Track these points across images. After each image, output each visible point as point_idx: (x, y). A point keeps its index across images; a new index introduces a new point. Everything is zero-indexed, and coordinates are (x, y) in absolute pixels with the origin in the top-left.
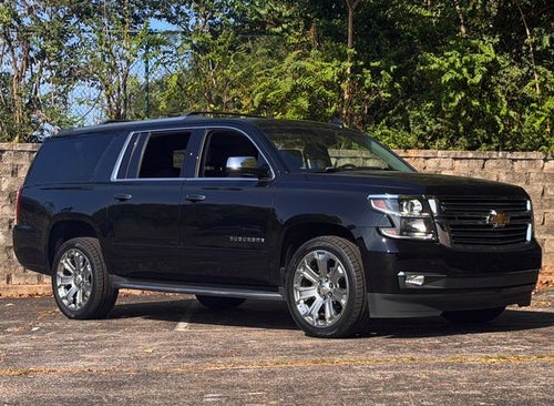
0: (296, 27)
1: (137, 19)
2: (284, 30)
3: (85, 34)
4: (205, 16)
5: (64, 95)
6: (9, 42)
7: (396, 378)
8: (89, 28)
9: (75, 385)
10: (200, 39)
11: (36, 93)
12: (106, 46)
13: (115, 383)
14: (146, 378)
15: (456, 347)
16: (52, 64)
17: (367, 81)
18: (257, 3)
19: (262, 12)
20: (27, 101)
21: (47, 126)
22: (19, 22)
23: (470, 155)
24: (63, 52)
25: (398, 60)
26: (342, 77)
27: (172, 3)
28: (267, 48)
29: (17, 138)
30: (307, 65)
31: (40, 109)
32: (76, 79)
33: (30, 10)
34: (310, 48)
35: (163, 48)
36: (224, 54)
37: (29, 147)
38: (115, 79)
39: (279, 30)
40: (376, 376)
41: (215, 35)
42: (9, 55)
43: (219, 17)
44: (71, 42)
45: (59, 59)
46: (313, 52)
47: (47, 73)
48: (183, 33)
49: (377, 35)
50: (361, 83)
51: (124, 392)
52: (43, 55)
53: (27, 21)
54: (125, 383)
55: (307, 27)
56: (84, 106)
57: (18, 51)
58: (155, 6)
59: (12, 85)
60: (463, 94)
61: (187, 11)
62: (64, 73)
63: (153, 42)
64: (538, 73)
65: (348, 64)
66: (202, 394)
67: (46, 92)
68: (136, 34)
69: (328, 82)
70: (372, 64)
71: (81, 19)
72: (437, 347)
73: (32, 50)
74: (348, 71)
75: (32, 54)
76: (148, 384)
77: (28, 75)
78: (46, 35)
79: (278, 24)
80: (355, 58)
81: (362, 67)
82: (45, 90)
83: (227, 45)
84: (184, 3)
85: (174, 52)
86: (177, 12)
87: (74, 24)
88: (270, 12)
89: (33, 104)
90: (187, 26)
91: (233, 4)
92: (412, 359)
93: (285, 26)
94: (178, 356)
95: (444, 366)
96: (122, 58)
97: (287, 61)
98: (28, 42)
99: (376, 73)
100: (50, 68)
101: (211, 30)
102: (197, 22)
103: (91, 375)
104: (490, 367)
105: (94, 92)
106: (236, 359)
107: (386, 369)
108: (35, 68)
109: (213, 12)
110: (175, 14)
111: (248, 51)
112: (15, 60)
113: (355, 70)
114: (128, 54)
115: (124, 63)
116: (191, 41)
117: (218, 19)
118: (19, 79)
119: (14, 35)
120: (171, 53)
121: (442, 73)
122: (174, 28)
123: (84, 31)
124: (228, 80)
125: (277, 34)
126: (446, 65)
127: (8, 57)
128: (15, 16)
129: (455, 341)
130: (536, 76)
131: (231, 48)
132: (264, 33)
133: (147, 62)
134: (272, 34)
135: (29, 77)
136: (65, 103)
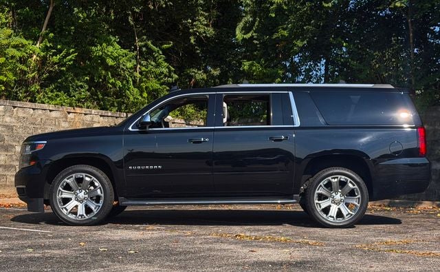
64: (141, 64)
130: (139, 66)
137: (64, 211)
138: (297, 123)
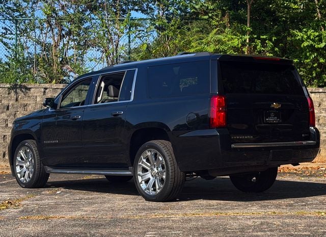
0: (217, 16)
1: (124, 12)
2: (210, 17)
3: (94, 20)
4: (163, 9)
5: (81, 56)
6: (51, 26)
7: (262, 224)
8: (97, 17)
9: (74, 226)
10: (160, 23)
11: (65, 55)
12: (106, 27)
13: (97, 225)
14: (115, 222)
15: (303, 205)
16: (75, 38)
17: (258, 47)
18: (194, 2)
19: (197, 7)
20: (61, 59)
21: (72, 74)
22: (56, 14)
23: (321, 90)
24: (82, 31)
25: (277, 34)
26: (243, 45)
27: (144, 2)
28: (199, 28)
29: (54, 81)
31: (68, 64)
32: (88, 47)
33: (63, 7)
34: (225, 27)
35: (139, 28)
36: (174, 32)
37: (61, 86)
38: (111, 47)
39: (206, 17)
40: (250, 223)
41: (169, 20)
42: (51, 32)
43: (172, 10)
44: (86, 25)
45: (79, 35)
46: (227, 30)
47: (72, 44)
48: (151, 19)
49: (265, 19)
50: (255, 47)
51: (100, 230)
52: (69, 33)
53: (61, 13)
54: (102, 225)
55: (223, 15)
56: (93, 62)
57: (56, 31)
58: (135, 4)
59: (52, 50)
60: (316, 54)
61: (153, 7)
62: (82, 43)
63: (133, 25)
65: (247, 37)
66: (145, 232)
67: (71, 54)
68: (124, 20)
69: (235, 47)
70: (262, 37)
71: (92, 11)
72: (291, 205)
73: (64, 30)
74: (247, 41)
75: (63, 32)
76: (115, 226)
77: (61, 45)
78: (71, 21)
79: (206, 14)
80: (251, 33)
81: (256, 38)
82: (71, 53)
83: (176, 27)
84: (152, 2)
85: (145, 31)
86: (147, 7)
87: (88, 15)
88: (201, 6)
89: (64, 61)
90: (153, 15)
91: (180, 2)
92: (274, 213)
93: (210, 15)
94: (137, 209)
95: (292, 217)
96: (115, 34)
97: (211, 35)
98: (62, 25)
99: (263, 42)
100: (74, 40)
101: (167, 18)
102: (159, 13)
103: (84, 220)
104: (319, 218)
105: (99, 54)
106: (170, 211)
107: (257, 218)
108: (65, 40)
109: (168, 7)
110: (146, 8)
111: (189, 30)
112: (54, 36)
113: (252, 40)
114: (118, 32)
115: (116, 37)
116: (155, 24)
117: (171, 11)
118: (56, 46)
119: (53, 21)
120: (143, 31)
121: (303, 41)
122: (145, 16)
123: (93, 19)
124: (176, 47)
125: (205, 19)
126: (305, 37)
127: (50, 34)
128: (54, 11)
129: (303, 202)
131: (179, 28)
132: (198, 19)
133: (129, 37)
134: (203, 19)
135: (62, 46)
136: (82, 61)
137: (19, 175)
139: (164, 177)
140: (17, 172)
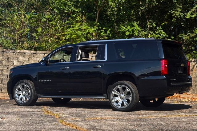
0: (79, 15)
17: (102, 33)
30: (84, 27)
39: (74, 16)
46: (84, 23)
64: (151, 34)
80: (98, 26)
81: (101, 29)
93: (76, 15)
130: (150, 35)
137: (18, 99)
138: (106, 59)
139: (130, 99)
140: (16, 97)
